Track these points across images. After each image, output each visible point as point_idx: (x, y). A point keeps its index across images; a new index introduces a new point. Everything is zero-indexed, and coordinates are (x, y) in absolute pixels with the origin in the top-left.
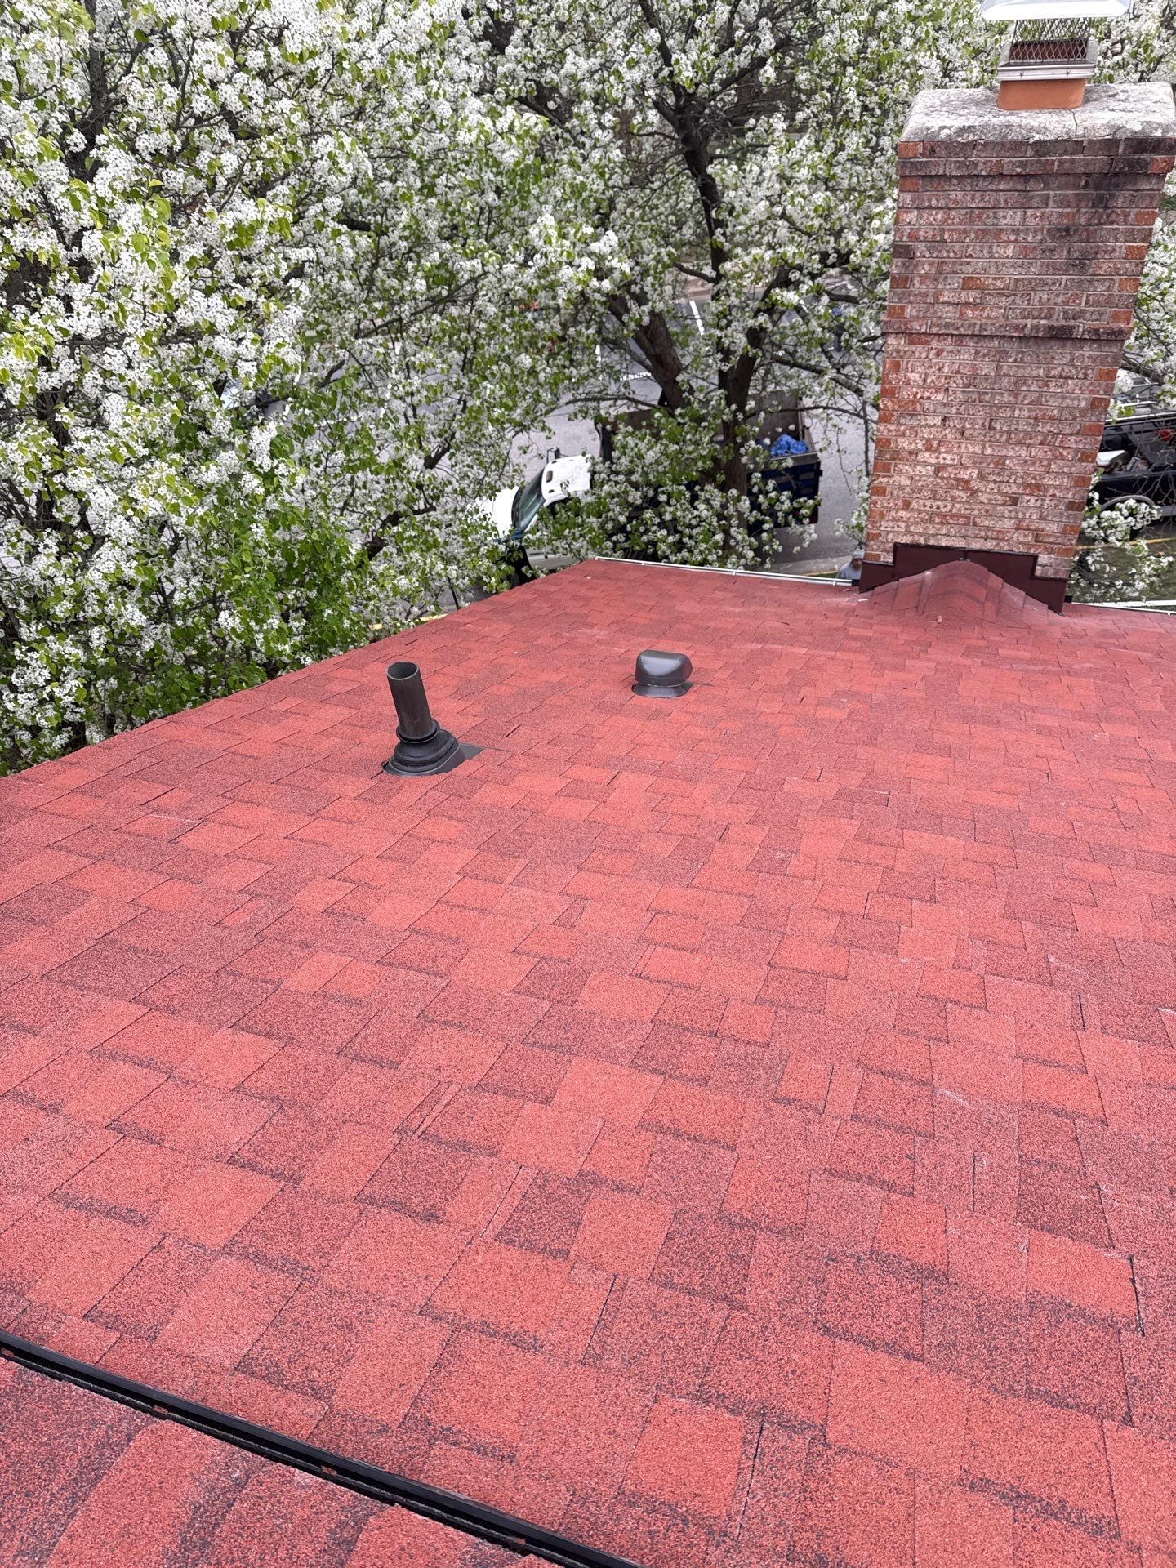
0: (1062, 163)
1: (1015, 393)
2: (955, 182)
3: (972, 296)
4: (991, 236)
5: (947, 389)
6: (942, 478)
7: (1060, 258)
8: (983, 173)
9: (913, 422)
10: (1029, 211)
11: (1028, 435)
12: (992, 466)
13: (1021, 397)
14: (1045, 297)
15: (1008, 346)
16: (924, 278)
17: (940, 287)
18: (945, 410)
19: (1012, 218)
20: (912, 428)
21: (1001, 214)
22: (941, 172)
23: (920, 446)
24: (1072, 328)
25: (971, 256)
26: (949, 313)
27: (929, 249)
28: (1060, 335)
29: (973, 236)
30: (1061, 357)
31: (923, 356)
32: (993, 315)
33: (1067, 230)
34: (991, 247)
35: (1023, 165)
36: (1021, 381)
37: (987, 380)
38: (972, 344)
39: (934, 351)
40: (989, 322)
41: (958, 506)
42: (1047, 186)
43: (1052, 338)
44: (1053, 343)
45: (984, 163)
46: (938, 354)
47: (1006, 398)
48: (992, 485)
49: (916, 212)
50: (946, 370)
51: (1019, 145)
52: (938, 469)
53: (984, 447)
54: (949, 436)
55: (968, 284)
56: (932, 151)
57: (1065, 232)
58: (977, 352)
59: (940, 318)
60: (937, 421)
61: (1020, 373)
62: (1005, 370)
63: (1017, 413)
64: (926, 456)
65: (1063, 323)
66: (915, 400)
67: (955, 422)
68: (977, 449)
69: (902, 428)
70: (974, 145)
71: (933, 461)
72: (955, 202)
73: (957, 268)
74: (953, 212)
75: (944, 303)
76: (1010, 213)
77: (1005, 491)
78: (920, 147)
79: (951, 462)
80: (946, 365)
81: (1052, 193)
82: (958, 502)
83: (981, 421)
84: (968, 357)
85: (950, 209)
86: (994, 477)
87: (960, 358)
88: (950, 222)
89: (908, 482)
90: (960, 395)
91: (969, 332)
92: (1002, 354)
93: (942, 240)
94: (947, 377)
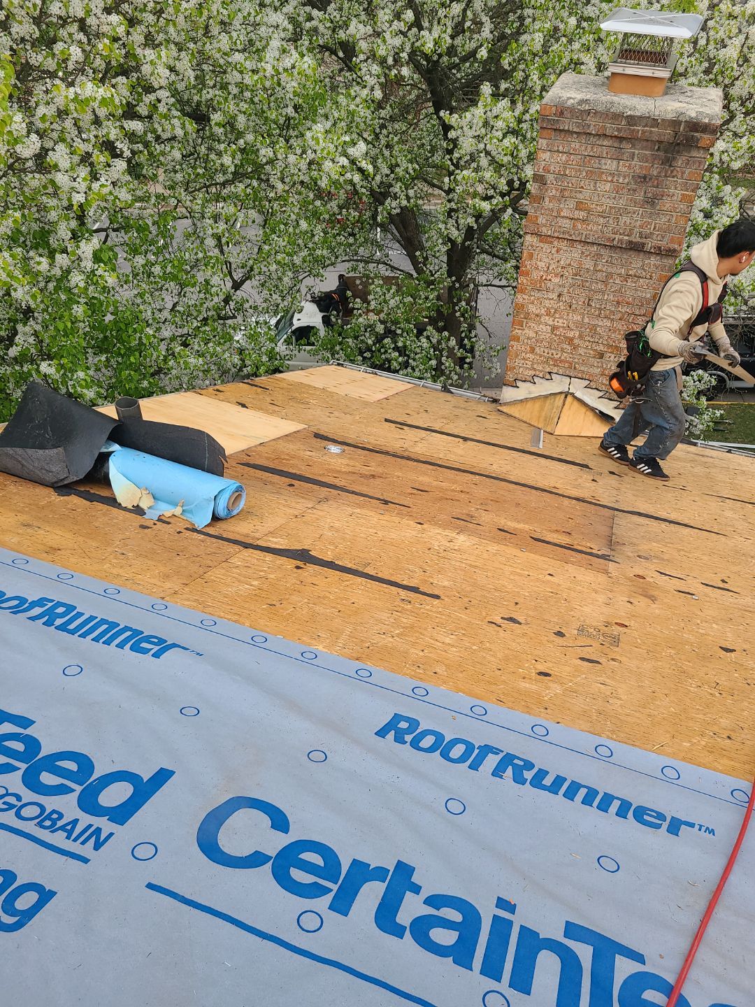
0: (644, 132)
1: (605, 283)
2: (575, 136)
3: (582, 215)
4: (595, 176)
5: (562, 276)
6: (556, 335)
7: (639, 197)
8: (593, 132)
9: (538, 295)
10: (621, 161)
11: (612, 312)
12: (588, 330)
13: (609, 287)
14: (628, 222)
15: (603, 251)
16: (552, 198)
17: (561, 206)
18: (560, 290)
19: (610, 165)
20: (538, 299)
21: (603, 161)
22: (566, 128)
23: (543, 311)
24: (643, 245)
25: (582, 187)
26: (567, 224)
27: (556, 179)
28: (636, 248)
29: (584, 174)
30: (636, 262)
31: (548, 251)
32: (593, 229)
33: (645, 178)
34: (596, 183)
35: (618, 130)
36: (610, 275)
37: (588, 272)
38: (579, 247)
39: (554, 251)
40: (592, 233)
41: (565, 355)
42: (633, 146)
43: (631, 249)
44: (631, 252)
45: (594, 126)
46: (558, 251)
47: (600, 286)
48: (587, 344)
49: (549, 153)
50: (562, 262)
51: (617, 117)
52: (554, 328)
53: (583, 317)
54: (562, 308)
55: (579, 206)
56: (562, 113)
57: (644, 179)
58: (583, 253)
59: (561, 227)
60: (555, 296)
61: (610, 270)
62: (599, 268)
63: (606, 296)
64: (545, 319)
65: (639, 240)
66: (541, 280)
67: (566, 298)
68: (579, 318)
69: (532, 298)
70: (588, 112)
71: (551, 323)
72: (575, 149)
73: (573, 194)
74: (572, 157)
75: (563, 217)
76: (610, 161)
77: (595, 348)
78: (554, 108)
79: (562, 325)
80: (563, 259)
81: (637, 152)
82: (565, 352)
83: (583, 300)
84: (576, 256)
85: (571, 154)
86: (589, 338)
87: (572, 255)
88: (570, 163)
89: (534, 335)
90: (570, 280)
91: (577, 239)
92: (598, 257)
93: (564, 175)
94: (562, 268)
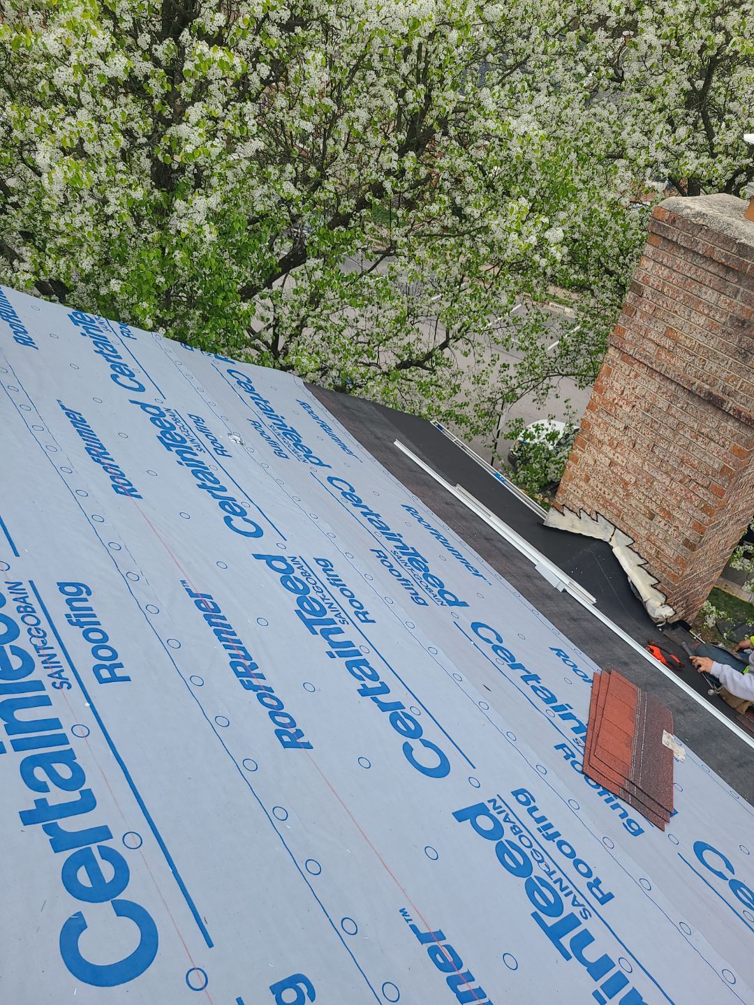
1: (675, 432)
2: (682, 251)
3: (668, 343)
4: (693, 303)
5: (634, 406)
6: (612, 472)
7: (733, 343)
8: (701, 252)
9: (607, 419)
10: (723, 296)
11: (674, 469)
12: (644, 480)
13: (677, 438)
15: (680, 393)
16: (644, 314)
17: (651, 326)
18: (628, 421)
19: (710, 296)
20: (605, 423)
22: (675, 239)
23: (606, 439)
24: (724, 401)
25: (676, 312)
26: (651, 348)
27: (652, 294)
28: (715, 403)
29: (682, 298)
30: (712, 421)
31: (627, 373)
32: (677, 364)
34: (690, 312)
35: (727, 257)
36: (681, 425)
37: (660, 412)
38: (658, 380)
39: (633, 374)
40: (673, 369)
41: (617, 499)
42: (739, 281)
43: (709, 402)
44: (709, 406)
45: (703, 245)
46: (636, 376)
47: (668, 433)
48: (641, 496)
49: (652, 263)
50: (637, 391)
51: (730, 242)
52: (612, 464)
53: (643, 463)
54: (625, 442)
55: (669, 333)
56: (674, 221)
57: (742, 324)
58: (659, 388)
59: (644, 350)
60: (621, 426)
61: (682, 419)
62: (673, 411)
63: (672, 448)
64: (606, 448)
65: (720, 394)
66: (613, 403)
67: (632, 434)
68: (639, 462)
69: (600, 420)
70: (701, 228)
71: (611, 456)
72: (678, 266)
73: (665, 317)
74: (674, 274)
75: (650, 340)
76: (711, 291)
77: (648, 504)
78: (668, 214)
79: (621, 463)
80: (639, 387)
81: (741, 289)
82: (618, 496)
83: (647, 442)
84: (653, 388)
85: (674, 271)
86: (644, 490)
87: (648, 387)
88: (671, 280)
89: (593, 463)
90: (640, 415)
91: (658, 369)
92: (674, 398)
93: (662, 292)
94: (636, 397)
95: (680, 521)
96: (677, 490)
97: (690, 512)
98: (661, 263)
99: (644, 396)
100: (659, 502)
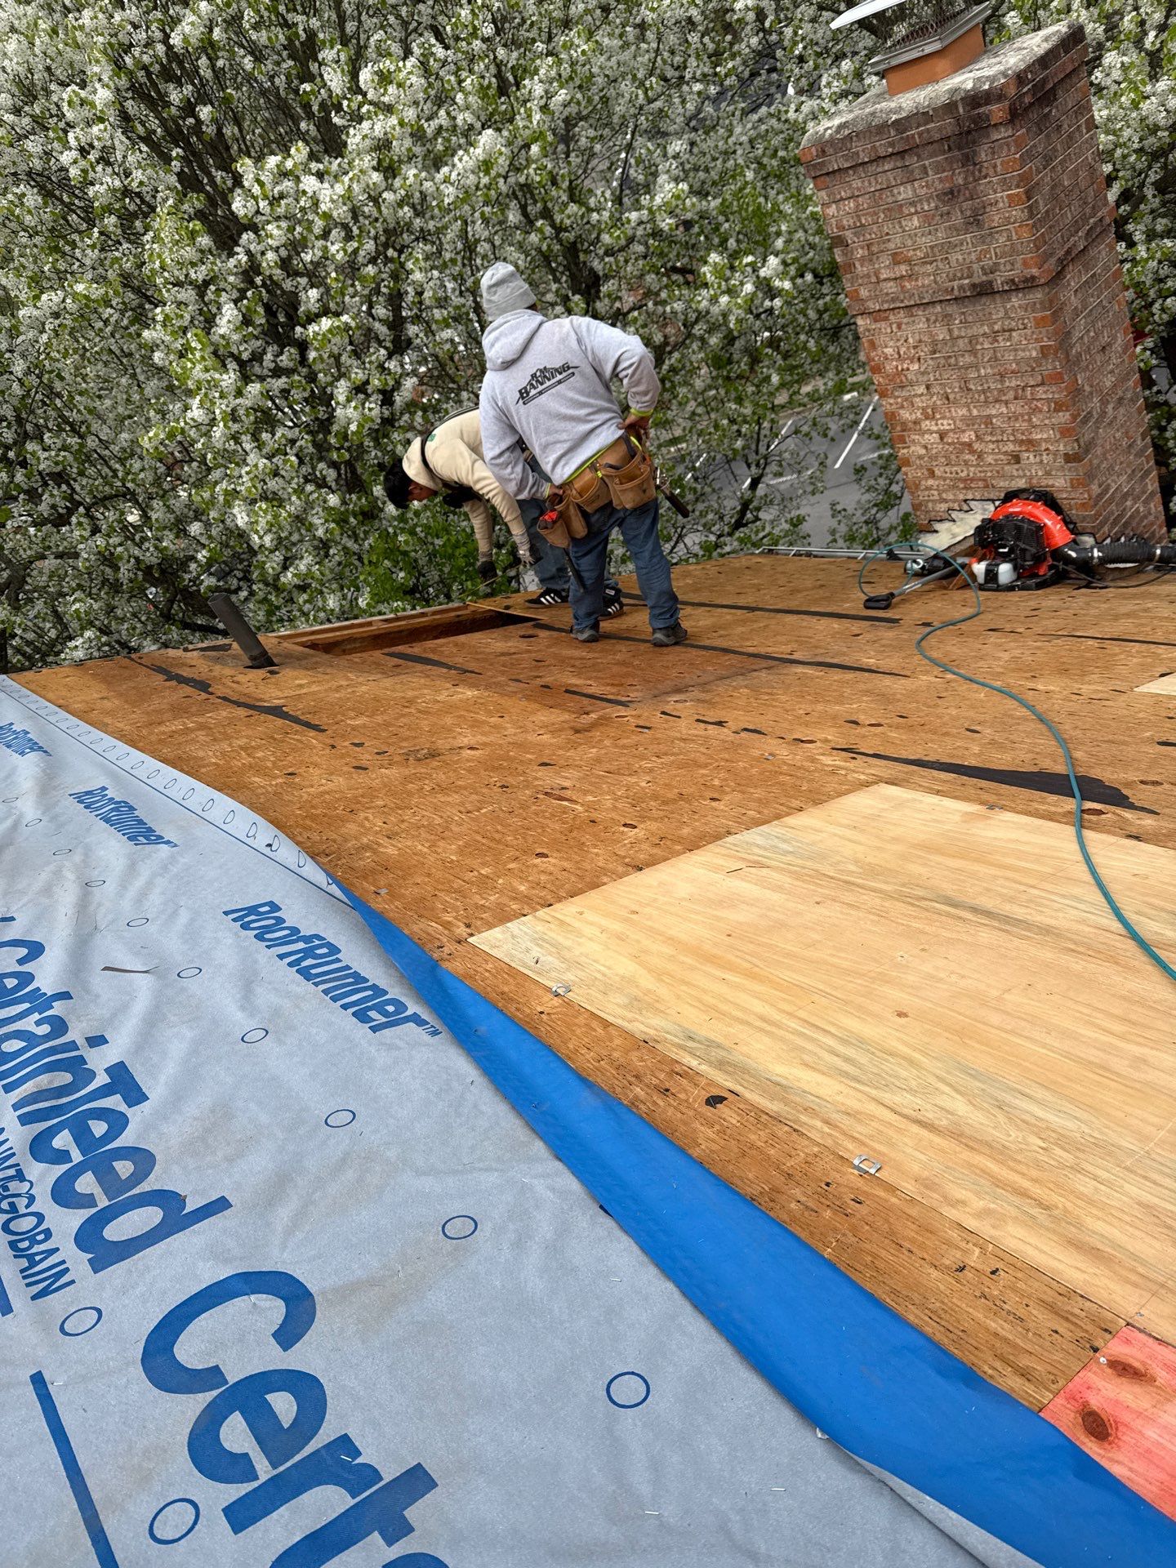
0: (920, 134)
1: (973, 352)
2: (851, 172)
3: (903, 269)
4: (896, 212)
5: (919, 359)
6: (949, 444)
7: (957, 219)
8: (866, 160)
9: (905, 393)
10: (916, 184)
11: (1001, 391)
12: (982, 426)
13: (979, 355)
14: (960, 257)
15: (949, 309)
16: (862, 260)
17: (877, 266)
18: (925, 378)
19: (905, 193)
20: (906, 399)
21: (895, 191)
22: (836, 168)
23: (919, 414)
24: (990, 283)
25: (887, 234)
26: (891, 288)
27: (855, 234)
28: (983, 291)
29: (882, 216)
30: (997, 310)
31: (889, 330)
32: (925, 283)
33: (952, 192)
34: (900, 222)
35: (892, 144)
36: (973, 340)
37: (946, 344)
38: (920, 313)
39: (894, 326)
40: (925, 290)
41: (972, 469)
42: (919, 157)
43: (980, 294)
44: (984, 300)
45: (863, 151)
46: (899, 327)
47: (968, 359)
48: (991, 446)
49: (834, 206)
50: (911, 340)
51: (882, 128)
52: (942, 435)
53: (969, 410)
54: (939, 403)
55: (896, 259)
56: (823, 151)
57: (952, 194)
58: (928, 320)
59: (887, 294)
60: (922, 389)
61: (970, 332)
62: (956, 333)
63: (982, 371)
64: (926, 424)
65: (984, 278)
66: (899, 373)
67: (937, 389)
68: (965, 411)
69: (899, 400)
70: (849, 137)
71: (935, 428)
72: (858, 189)
73: (882, 247)
74: (860, 199)
75: (885, 280)
76: (902, 189)
77: (1004, 450)
78: (813, 150)
79: (949, 428)
80: (909, 336)
81: (927, 162)
82: (972, 466)
83: (957, 385)
84: (922, 325)
85: (858, 196)
86: (990, 438)
87: (918, 326)
88: (861, 208)
89: (923, 451)
90: (930, 362)
91: (912, 303)
92: (947, 318)
93: (862, 225)
94: (915, 347)
95: (1046, 440)
96: (1019, 410)
97: (1047, 422)
98: (842, 199)
99: (920, 341)
100: (1012, 438)
